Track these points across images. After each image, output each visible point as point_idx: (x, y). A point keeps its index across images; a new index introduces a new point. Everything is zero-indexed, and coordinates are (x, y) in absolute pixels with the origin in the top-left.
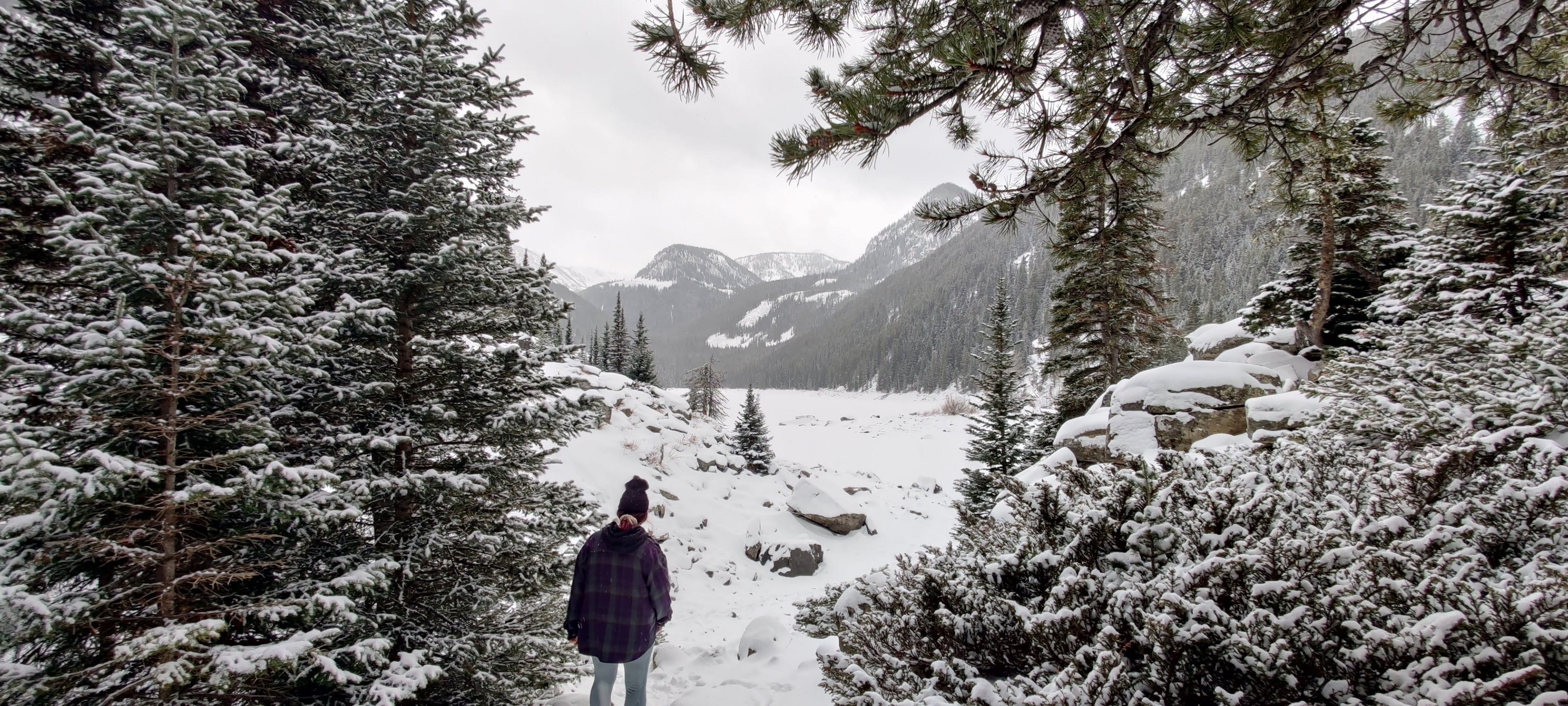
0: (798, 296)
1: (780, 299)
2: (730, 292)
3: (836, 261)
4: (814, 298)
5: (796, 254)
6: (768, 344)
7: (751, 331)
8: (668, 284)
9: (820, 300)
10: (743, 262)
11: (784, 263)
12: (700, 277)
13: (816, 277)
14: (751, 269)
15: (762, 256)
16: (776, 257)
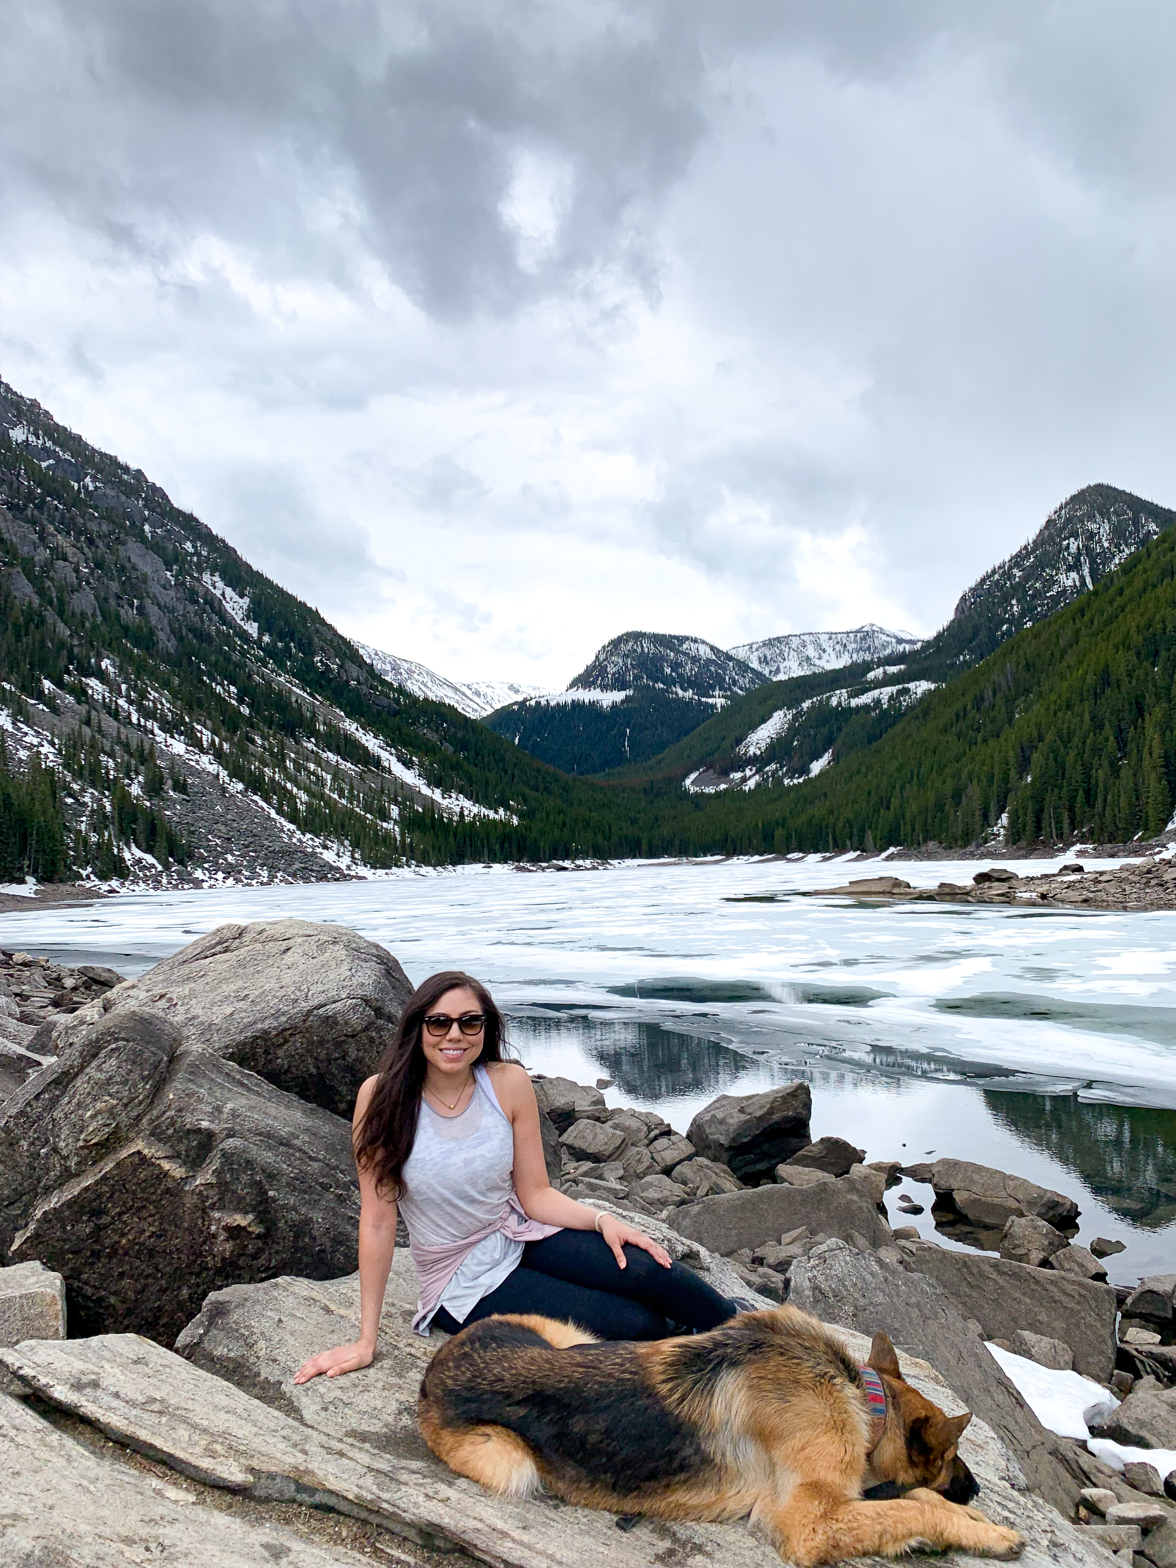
0: (838, 697)
1: (806, 705)
2: (719, 702)
3: (900, 641)
4: (866, 699)
5: (830, 635)
6: (786, 781)
7: (760, 762)
8: (618, 696)
9: (878, 702)
10: (741, 654)
11: (811, 652)
12: (669, 682)
13: (868, 667)
14: (755, 665)
15: (770, 643)
16: (795, 643)
